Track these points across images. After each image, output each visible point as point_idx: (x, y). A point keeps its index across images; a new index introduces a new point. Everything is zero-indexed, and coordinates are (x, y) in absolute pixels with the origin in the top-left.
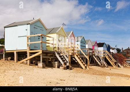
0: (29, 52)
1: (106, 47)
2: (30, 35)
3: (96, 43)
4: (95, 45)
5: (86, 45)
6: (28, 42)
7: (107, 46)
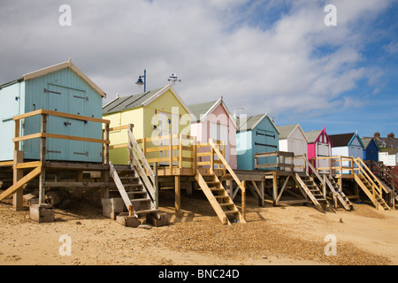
0: (16, 166)
1: (362, 146)
2: (26, 111)
3: (323, 133)
4: (318, 140)
5: (280, 142)
6: (17, 135)
7: (366, 144)
